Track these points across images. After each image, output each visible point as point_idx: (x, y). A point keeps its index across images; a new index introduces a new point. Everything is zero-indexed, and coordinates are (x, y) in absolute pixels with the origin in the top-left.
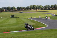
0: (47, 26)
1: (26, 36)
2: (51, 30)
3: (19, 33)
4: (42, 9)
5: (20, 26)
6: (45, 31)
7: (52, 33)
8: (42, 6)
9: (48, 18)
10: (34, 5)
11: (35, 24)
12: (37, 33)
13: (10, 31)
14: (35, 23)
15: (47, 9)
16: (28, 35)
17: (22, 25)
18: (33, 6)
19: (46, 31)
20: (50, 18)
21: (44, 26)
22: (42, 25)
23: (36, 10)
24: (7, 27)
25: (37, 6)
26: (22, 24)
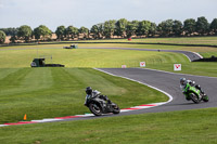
0: (171, 98)
1: (91, 136)
2: (186, 112)
3: (63, 125)
4: (151, 34)
5: (68, 98)
6: (161, 116)
7: (190, 126)
8: (152, 24)
9: (175, 69)
10: (122, 21)
11: (124, 91)
12: (133, 124)
13: (29, 119)
14: (125, 87)
15: (170, 36)
16: (99, 131)
17: (73, 96)
18: (118, 24)
19: (167, 116)
20: (180, 69)
21: (158, 97)
22: (152, 96)
23: (128, 37)
24: (17, 103)
25: (133, 22)
26: (73, 92)
